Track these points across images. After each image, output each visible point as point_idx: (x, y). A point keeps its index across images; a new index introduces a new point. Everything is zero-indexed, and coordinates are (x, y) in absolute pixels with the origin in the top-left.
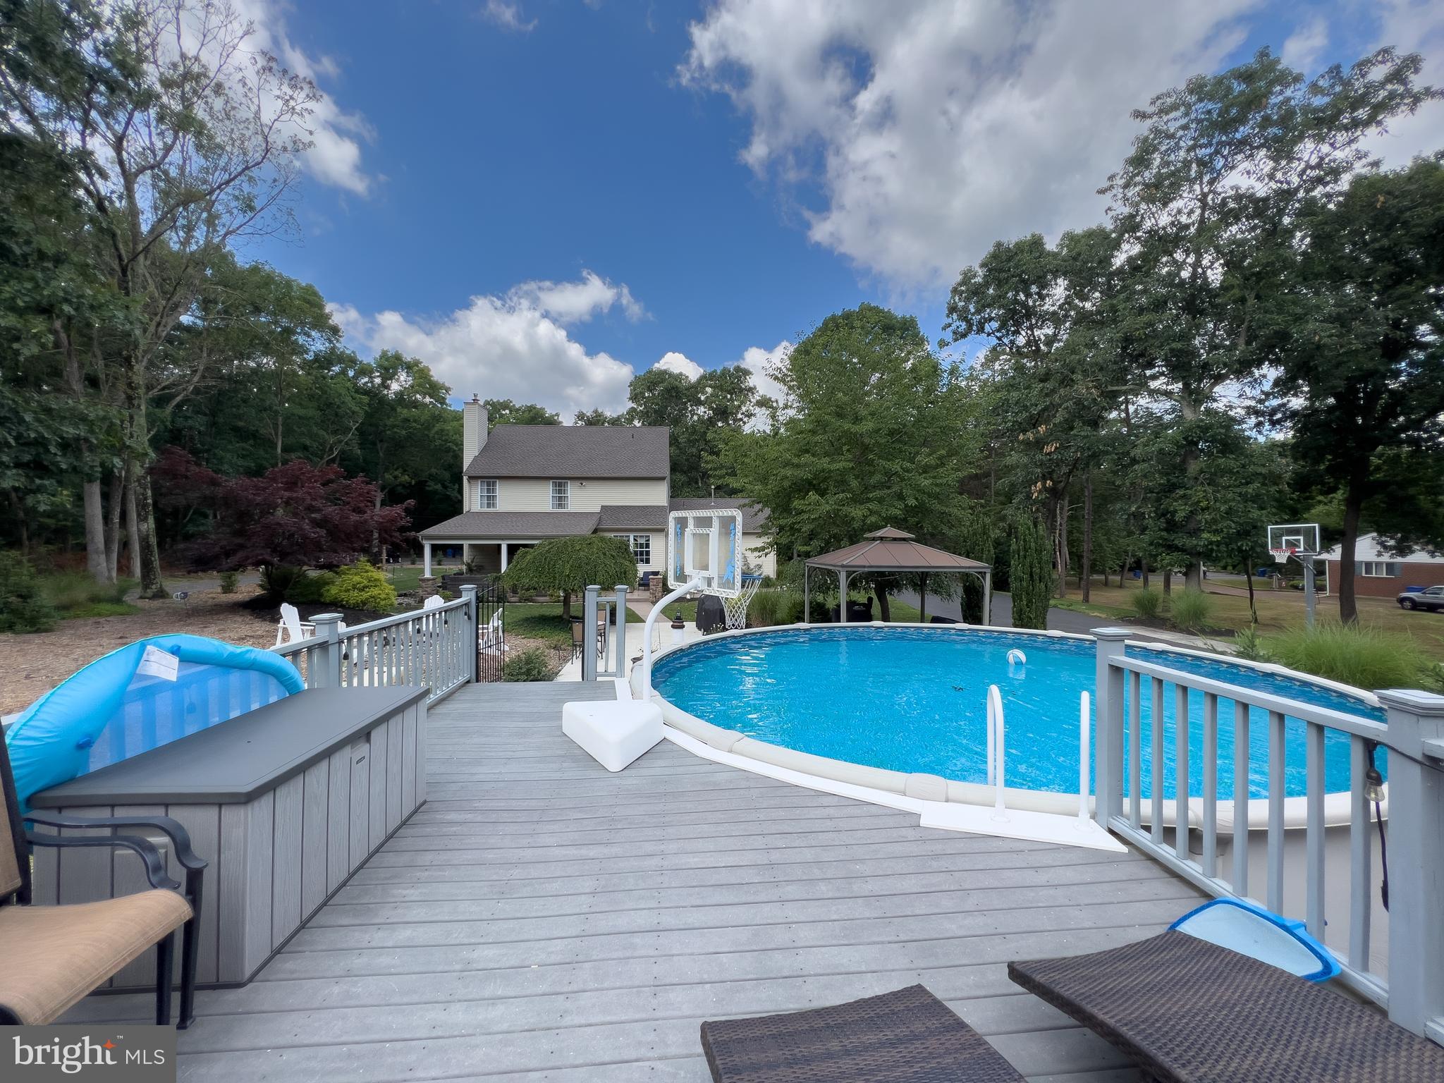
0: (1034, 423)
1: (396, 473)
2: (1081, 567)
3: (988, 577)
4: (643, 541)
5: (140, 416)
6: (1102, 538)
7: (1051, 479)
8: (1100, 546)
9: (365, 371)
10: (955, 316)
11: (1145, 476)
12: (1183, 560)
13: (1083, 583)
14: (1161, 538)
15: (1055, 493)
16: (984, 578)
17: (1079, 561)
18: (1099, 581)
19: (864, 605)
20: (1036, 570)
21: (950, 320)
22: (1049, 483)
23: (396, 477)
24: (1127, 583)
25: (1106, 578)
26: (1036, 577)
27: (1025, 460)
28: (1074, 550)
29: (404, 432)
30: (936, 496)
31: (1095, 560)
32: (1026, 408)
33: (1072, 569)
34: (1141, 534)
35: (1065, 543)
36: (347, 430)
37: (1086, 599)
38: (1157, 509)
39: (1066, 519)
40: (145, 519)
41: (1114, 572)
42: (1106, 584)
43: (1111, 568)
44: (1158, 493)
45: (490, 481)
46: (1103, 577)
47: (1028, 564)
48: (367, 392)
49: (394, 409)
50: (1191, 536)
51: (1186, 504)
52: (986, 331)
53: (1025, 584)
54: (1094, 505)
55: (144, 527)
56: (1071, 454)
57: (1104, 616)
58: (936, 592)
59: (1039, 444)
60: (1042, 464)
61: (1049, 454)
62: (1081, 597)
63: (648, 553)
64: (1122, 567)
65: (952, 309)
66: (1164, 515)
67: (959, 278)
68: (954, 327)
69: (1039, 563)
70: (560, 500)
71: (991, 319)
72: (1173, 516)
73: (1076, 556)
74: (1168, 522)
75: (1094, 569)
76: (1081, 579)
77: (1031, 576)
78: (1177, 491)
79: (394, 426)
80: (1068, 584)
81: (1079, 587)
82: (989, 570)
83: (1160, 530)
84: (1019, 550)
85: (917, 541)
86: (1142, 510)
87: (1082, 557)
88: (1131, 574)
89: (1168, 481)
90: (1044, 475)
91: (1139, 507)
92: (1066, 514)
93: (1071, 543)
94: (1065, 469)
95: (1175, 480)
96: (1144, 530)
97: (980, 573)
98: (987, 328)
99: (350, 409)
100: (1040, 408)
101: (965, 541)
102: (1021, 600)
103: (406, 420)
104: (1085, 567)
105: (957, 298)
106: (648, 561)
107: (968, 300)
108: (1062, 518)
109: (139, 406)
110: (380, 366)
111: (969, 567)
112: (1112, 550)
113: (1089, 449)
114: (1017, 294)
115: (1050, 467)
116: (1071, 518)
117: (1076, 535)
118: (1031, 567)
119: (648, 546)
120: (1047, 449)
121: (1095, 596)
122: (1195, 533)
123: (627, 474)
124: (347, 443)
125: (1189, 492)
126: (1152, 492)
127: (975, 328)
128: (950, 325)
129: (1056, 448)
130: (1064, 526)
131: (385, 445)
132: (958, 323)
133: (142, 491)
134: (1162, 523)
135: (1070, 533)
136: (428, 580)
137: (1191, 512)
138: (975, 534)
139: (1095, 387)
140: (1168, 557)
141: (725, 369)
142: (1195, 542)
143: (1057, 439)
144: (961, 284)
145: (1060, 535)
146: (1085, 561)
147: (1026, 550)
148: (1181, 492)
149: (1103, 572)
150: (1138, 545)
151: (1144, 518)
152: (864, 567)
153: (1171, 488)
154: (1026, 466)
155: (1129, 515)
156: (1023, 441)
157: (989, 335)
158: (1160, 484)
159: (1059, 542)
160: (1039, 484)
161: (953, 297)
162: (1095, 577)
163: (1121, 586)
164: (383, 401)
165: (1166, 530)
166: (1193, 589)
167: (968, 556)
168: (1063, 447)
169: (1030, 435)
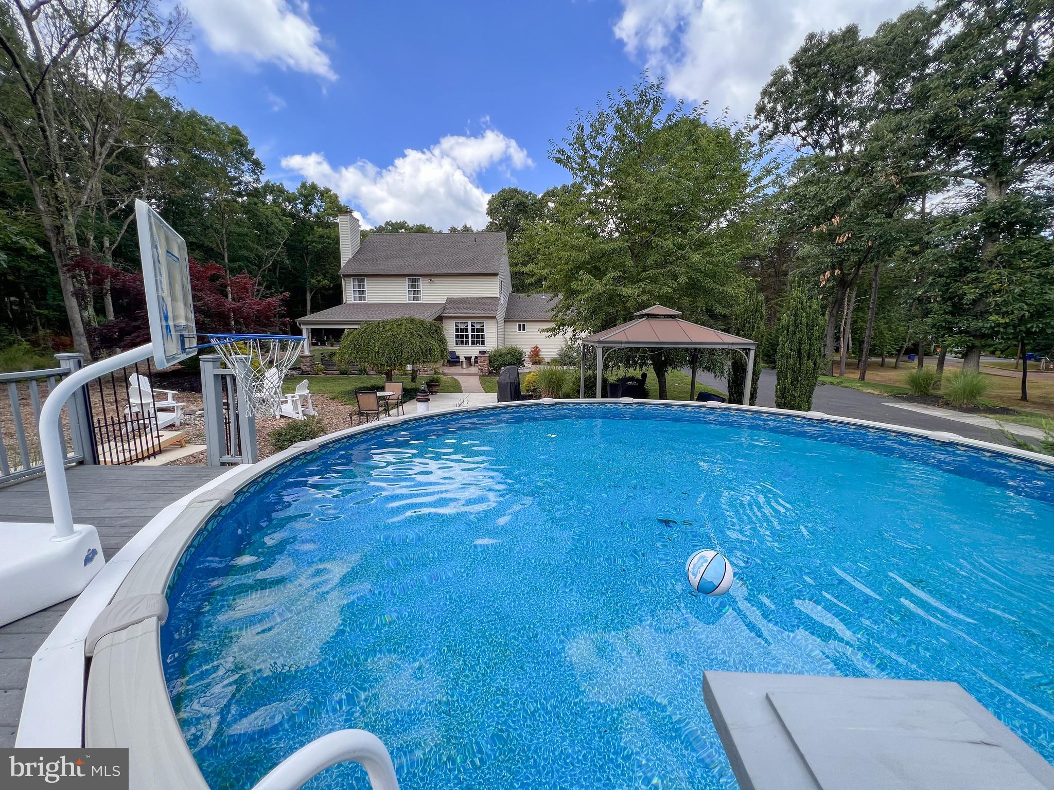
0: (828, 215)
1: (319, 278)
2: (861, 350)
3: (752, 353)
4: (479, 326)
5: (69, 225)
6: (883, 327)
7: (841, 269)
8: (881, 333)
9: (291, 199)
10: (762, 117)
11: (936, 261)
12: (965, 342)
13: (861, 363)
14: (945, 321)
15: (843, 283)
16: (747, 355)
17: (860, 345)
18: (876, 363)
19: (637, 380)
20: (805, 347)
21: (758, 122)
22: (837, 272)
23: (319, 281)
24: (901, 364)
25: (883, 360)
26: (804, 354)
27: (817, 251)
28: (857, 336)
29: (320, 246)
30: (713, 276)
31: (875, 345)
32: (822, 201)
33: (853, 352)
34: (923, 318)
35: (848, 330)
36: (276, 244)
37: (862, 378)
38: (945, 292)
39: (852, 309)
40: (86, 308)
41: (891, 356)
42: (882, 365)
43: (888, 352)
44: (947, 278)
45: (360, 278)
46: (880, 360)
47: (796, 341)
48: (292, 216)
49: (312, 229)
50: (977, 319)
51: (976, 288)
52: (792, 131)
53: (791, 361)
54: (879, 298)
55: (86, 314)
56: (862, 244)
57: (876, 392)
58: (708, 369)
59: (832, 235)
60: (832, 254)
61: (841, 244)
62: (858, 376)
63: (483, 336)
64: (899, 351)
65: (761, 110)
66: (950, 299)
67: (770, 79)
68: (761, 127)
69: (810, 339)
70: (415, 294)
71: (797, 120)
72: (961, 299)
73: (858, 342)
74: (954, 305)
75: (872, 352)
76: (860, 361)
77: (799, 352)
78: (969, 275)
79: (313, 242)
80: (848, 365)
81: (858, 368)
82: (754, 347)
83: (946, 313)
84: (788, 326)
85: (682, 317)
86: (929, 294)
87: (863, 342)
88: (906, 358)
89: (961, 264)
90: (833, 265)
91: (926, 292)
92: (852, 306)
93: (854, 332)
94: (855, 258)
95: (968, 264)
96: (926, 314)
97: (744, 349)
98: (793, 128)
99: (277, 228)
100: (835, 200)
101: (736, 319)
102: (786, 378)
103: (321, 237)
104: (865, 350)
105: (766, 100)
106: (483, 343)
107: (776, 101)
108: (848, 309)
109: (67, 217)
110: (301, 194)
111: (733, 344)
112: (892, 336)
113: (881, 237)
114: (826, 92)
115: (840, 257)
116: (857, 310)
117: (860, 323)
118: (800, 344)
119: (482, 330)
120: (840, 240)
121: (869, 375)
122: (984, 315)
123: (467, 271)
124: (278, 255)
125: (982, 275)
126: (941, 276)
127: (781, 129)
128: (757, 127)
129: (848, 238)
130: (850, 315)
131: (310, 257)
132: (765, 124)
133: (79, 286)
134: (948, 307)
135: (854, 322)
136: (307, 357)
137: (981, 294)
138: (746, 311)
139: (895, 174)
140: (950, 339)
141: (564, 186)
142: (981, 324)
143: (848, 231)
144: (771, 86)
145: (845, 323)
146: (866, 346)
147: (796, 326)
148: (974, 275)
149: (881, 355)
150: (920, 329)
151: (930, 302)
152: (621, 343)
153: (961, 272)
154: (817, 256)
155: (914, 300)
156: (816, 233)
157: (794, 134)
158: (951, 269)
159: (844, 329)
160: (828, 274)
161: (763, 99)
162: (873, 359)
163: (895, 367)
164: (304, 222)
165: (951, 313)
166: (970, 370)
167: (738, 334)
168: (856, 237)
169: (824, 228)
